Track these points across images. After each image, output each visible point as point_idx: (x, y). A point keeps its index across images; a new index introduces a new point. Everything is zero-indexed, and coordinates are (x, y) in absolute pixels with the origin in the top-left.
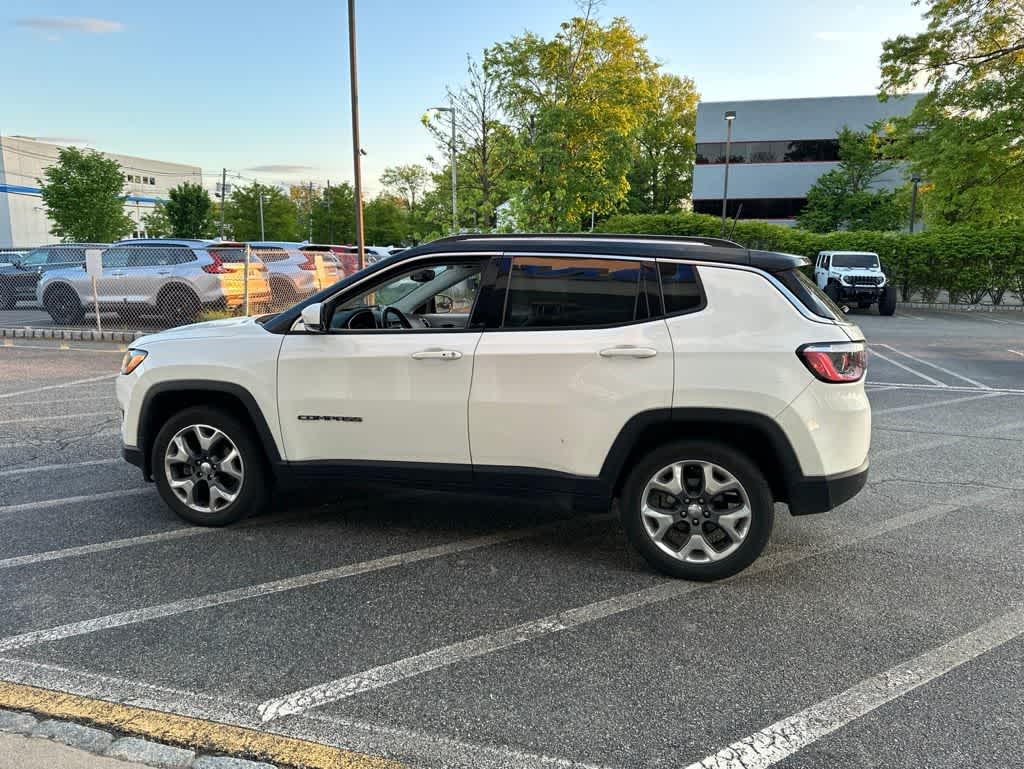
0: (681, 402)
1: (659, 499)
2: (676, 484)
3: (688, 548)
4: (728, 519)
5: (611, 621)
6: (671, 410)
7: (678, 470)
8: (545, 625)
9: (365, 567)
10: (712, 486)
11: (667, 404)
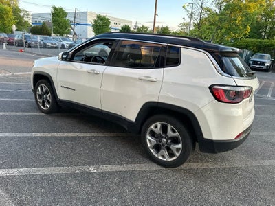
0: (161, 101)
1: (153, 134)
2: (158, 130)
3: (160, 153)
4: (174, 147)
5: (112, 174)
6: (158, 103)
7: (159, 125)
8: (91, 169)
9: (66, 134)
10: (170, 133)
11: (156, 101)
